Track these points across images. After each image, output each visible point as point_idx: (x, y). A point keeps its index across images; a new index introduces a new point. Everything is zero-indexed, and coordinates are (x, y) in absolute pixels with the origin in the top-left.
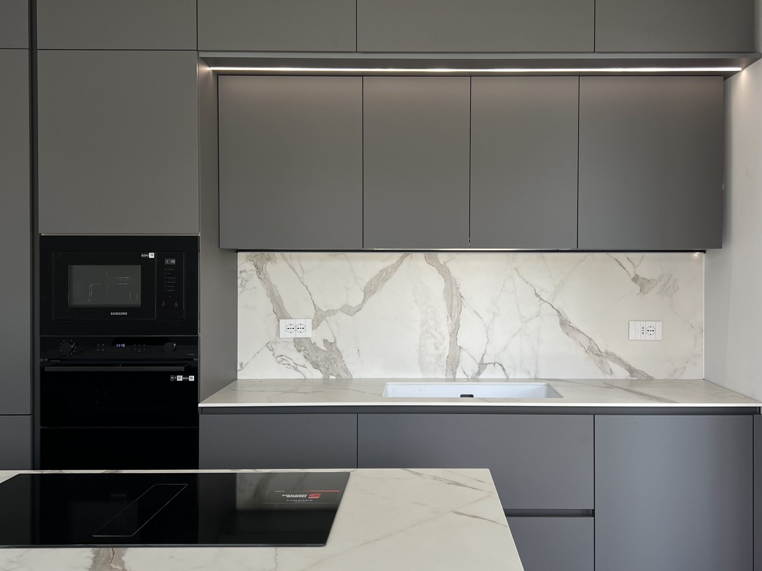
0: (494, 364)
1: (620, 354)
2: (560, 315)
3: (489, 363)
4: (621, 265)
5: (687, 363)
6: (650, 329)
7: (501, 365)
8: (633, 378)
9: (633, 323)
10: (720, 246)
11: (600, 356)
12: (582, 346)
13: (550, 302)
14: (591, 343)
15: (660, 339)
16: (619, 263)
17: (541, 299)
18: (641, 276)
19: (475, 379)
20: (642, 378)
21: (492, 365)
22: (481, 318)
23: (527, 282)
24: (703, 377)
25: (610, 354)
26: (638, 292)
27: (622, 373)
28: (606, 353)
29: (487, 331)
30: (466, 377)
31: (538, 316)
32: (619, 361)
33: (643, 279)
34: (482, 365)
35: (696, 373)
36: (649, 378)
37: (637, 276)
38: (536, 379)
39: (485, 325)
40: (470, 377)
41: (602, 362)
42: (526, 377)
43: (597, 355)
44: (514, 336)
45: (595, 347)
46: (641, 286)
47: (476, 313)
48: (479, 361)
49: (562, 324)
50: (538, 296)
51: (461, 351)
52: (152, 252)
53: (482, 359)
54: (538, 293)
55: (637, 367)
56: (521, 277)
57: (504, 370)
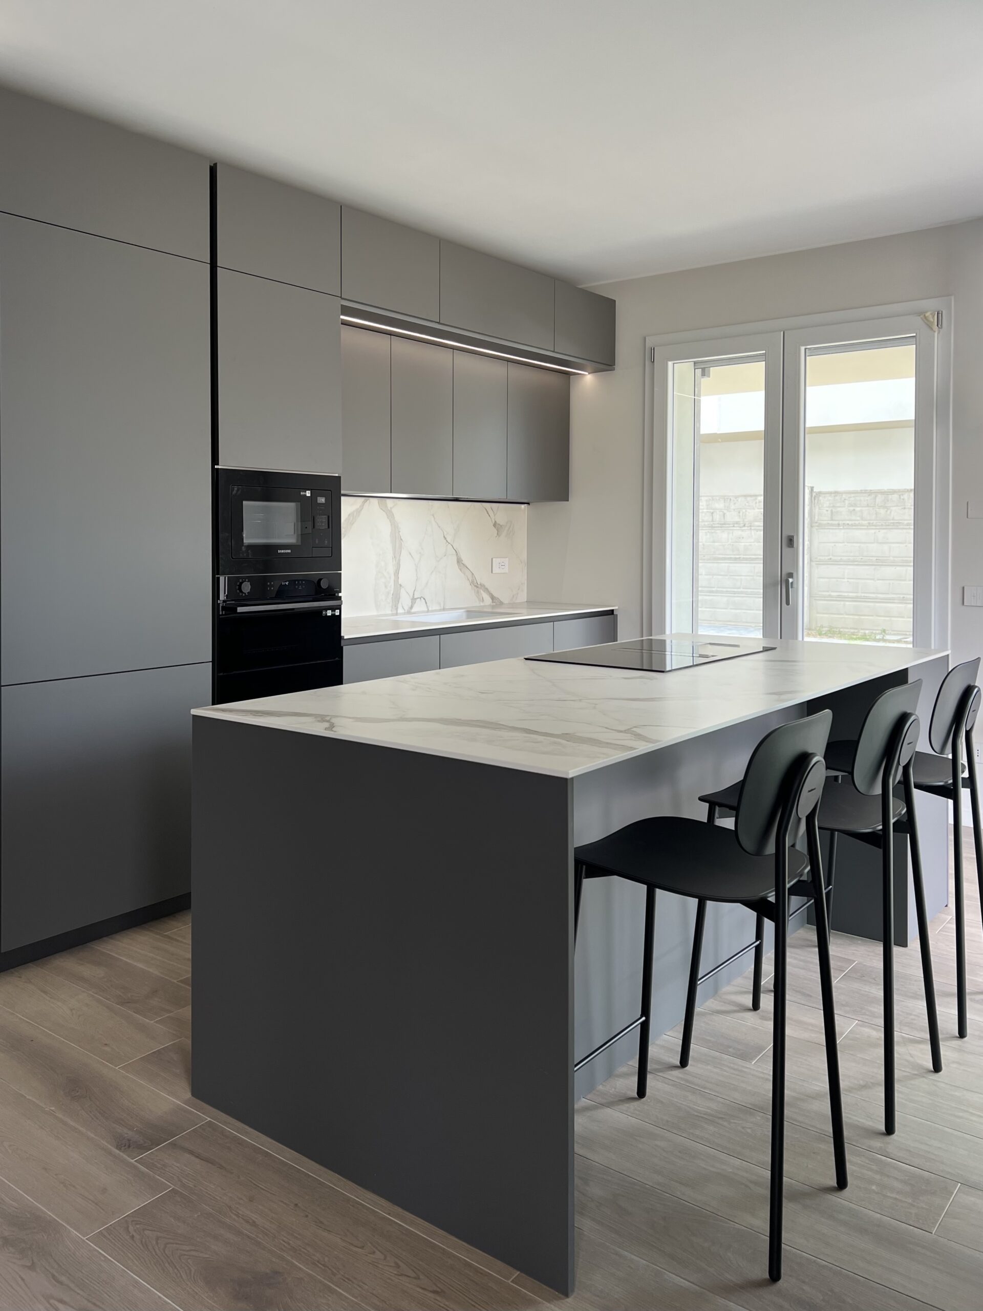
0: (421, 598)
1: (487, 585)
2: (457, 555)
3: (418, 598)
4: (488, 513)
5: (519, 589)
6: (503, 564)
7: (424, 599)
8: (494, 604)
9: (494, 559)
10: (566, 499)
11: (477, 587)
12: (468, 579)
13: (452, 543)
14: (472, 577)
15: (507, 571)
16: (487, 511)
17: (447, 541)
18: (498, 522)
19: (409, 613)
20: (498, 603)
21: (419, 599)
22: (413, 558)
23: (439, 527)
24: (526, 600)
25: (482, 586)
26: (496, 535)
27: (488, 601)
28: (481, 584)
29: (416, 570)
30: (404, 611)
31: (445, 555)
32: (487, 590)
33: (499, 524)
34: (414, 600)
35: (523, 597)
36: (501, 603)
37: (495, 522)
38: (444, 609)
39: (415, 564)
40: (406, 611)
41: (478, 592)
42: (438, 608)
43: (476, 586)
44: (432, 573)
45: (475, 580)
46: (498, 530)
47: (410, 554)
48: (412, 597)
49: (458, 562)
50: (445, 538)
51: (400, 589)
52: (308, 490)
53: (414, 594)
54: (445, 536)
55: (495, 595)
56: (436, 522)
57: (426, 603)
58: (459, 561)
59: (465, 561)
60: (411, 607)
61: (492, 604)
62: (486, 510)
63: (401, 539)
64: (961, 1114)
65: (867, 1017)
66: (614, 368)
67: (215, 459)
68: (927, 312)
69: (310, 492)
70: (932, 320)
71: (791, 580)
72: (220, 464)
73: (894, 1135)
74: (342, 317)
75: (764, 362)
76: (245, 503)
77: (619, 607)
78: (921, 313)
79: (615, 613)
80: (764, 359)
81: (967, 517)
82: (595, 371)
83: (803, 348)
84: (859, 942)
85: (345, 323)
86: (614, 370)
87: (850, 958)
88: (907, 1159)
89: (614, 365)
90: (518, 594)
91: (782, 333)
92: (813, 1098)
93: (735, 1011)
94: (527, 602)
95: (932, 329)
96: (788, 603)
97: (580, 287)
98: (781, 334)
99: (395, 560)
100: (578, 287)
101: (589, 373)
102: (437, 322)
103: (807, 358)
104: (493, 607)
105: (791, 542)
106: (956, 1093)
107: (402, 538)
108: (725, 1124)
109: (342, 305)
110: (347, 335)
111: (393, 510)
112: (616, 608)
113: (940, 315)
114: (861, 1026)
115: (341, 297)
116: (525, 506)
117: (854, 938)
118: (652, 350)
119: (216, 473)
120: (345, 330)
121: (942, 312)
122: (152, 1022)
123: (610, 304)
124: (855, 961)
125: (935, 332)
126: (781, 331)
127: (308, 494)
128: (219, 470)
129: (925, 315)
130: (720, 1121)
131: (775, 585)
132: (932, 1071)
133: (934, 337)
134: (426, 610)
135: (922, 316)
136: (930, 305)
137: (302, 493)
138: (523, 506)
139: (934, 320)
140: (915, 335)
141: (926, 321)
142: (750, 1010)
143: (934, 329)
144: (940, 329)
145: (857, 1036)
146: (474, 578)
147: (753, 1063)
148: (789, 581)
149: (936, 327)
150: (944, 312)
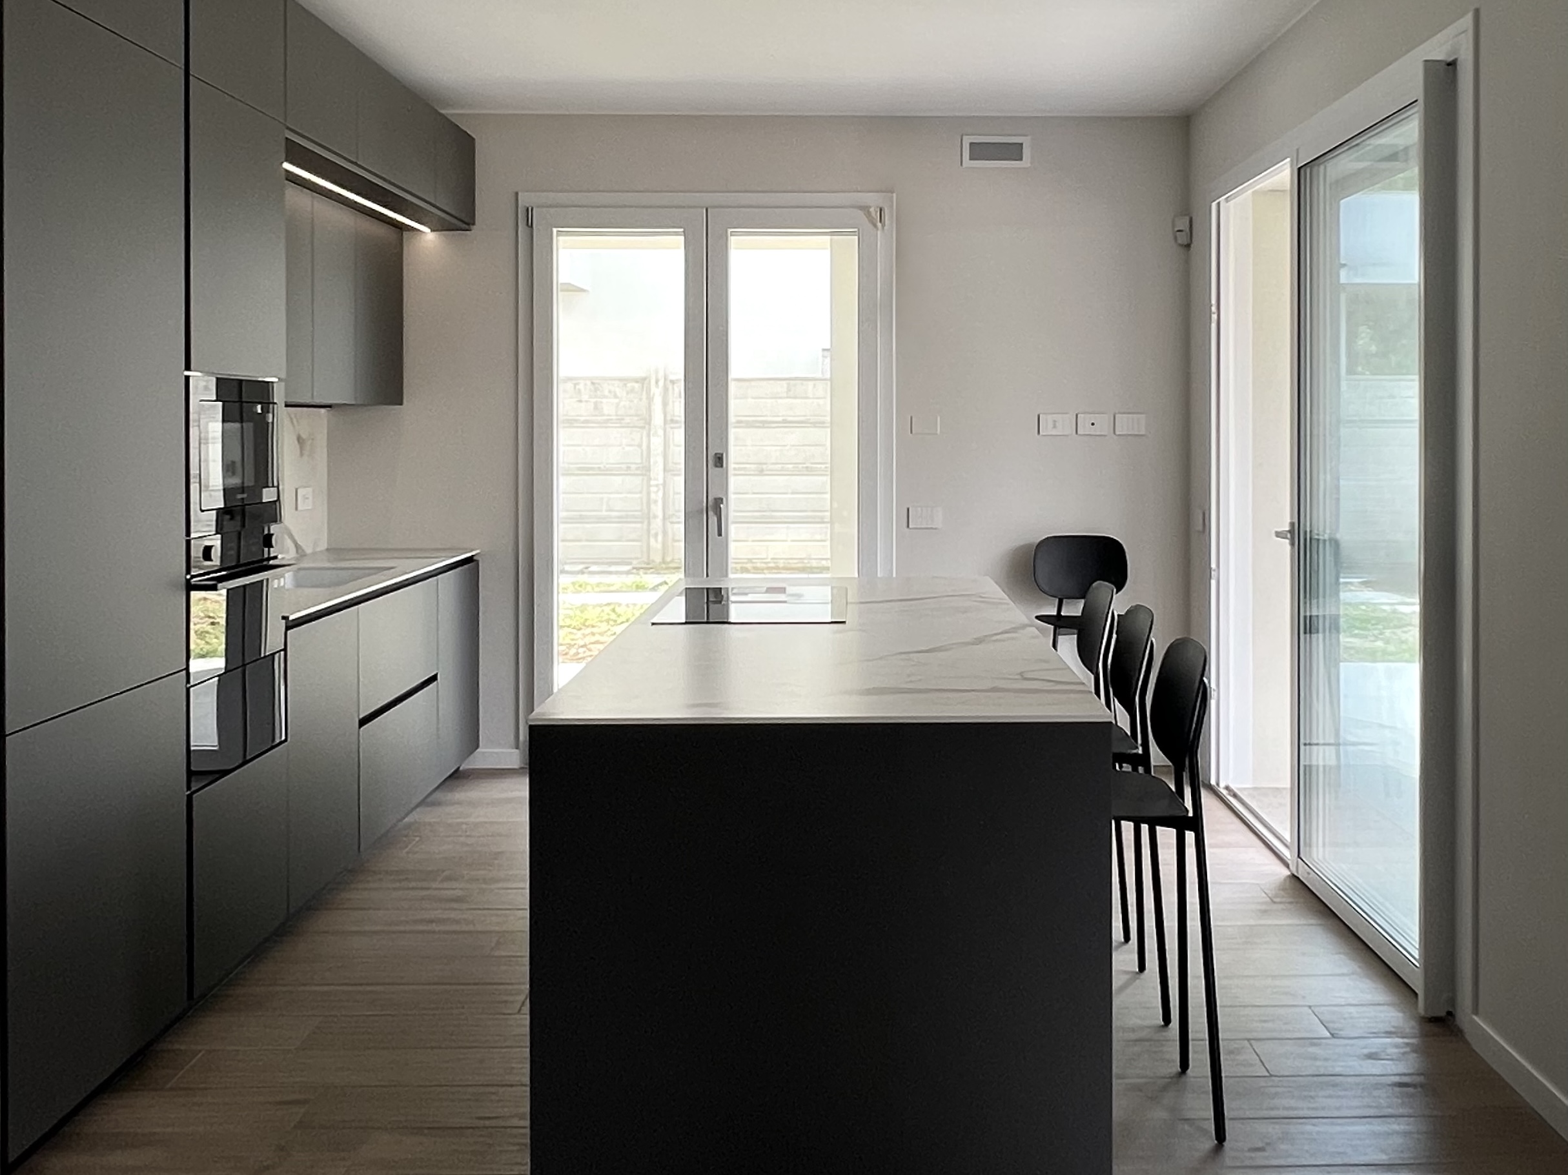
1: (292, 530)
5: (320, 532)
6: (307, 497)
8: (298, 556)
9: (299, 490)
10: (401, 404)
15: (311, 507)
18: (301, 435)
24: (326, 547)
26: (300, 454)
27: (293, 551)
32: (291, 536)
33: (302, 438)
35: (323, 544)
36: (304, 553)
46: (301, 447)
52: (259, 403)
55: (298, 541)
66: (472, 228)
67: (188, 364)
68: (869, 208)
69: (260, 406)
70: (875, 217)
71: (721, 507)
72: (191, 368)
74: (287, 166)
77: (480, 551)
79: (476, 560)
80: (683, 234)
81: (911, 432)
82: (440, 229)
83: (730, 231)
86: (470, 230)
89: (474, 224)
90: (319, 539)
91: (705, 209)
94: (328, 550)
96: (719, 534)
98: (703, 211)
101: (432, 231)
102: (354, 163)
103: (734, 237)
105: (719, 460)
112: (477, 552)
113: (882, 211)
115: (285, 125)
118: (529, 211)
119: (187, 380)
121: (884, 208)
123: (470, 142)
127: (259, 409)
128: (190, 378)
129: (869, 211)
131: (699, 511)
133: (877, 234)
135: (866, 211)
136: (873, 200)
137: (254, 409)
138: (323, 410)
140: (856, 230)
141: (870, 217)
143: (877, 227)
144: (883, 227)
149: (879, 224)
150: (886, 209)
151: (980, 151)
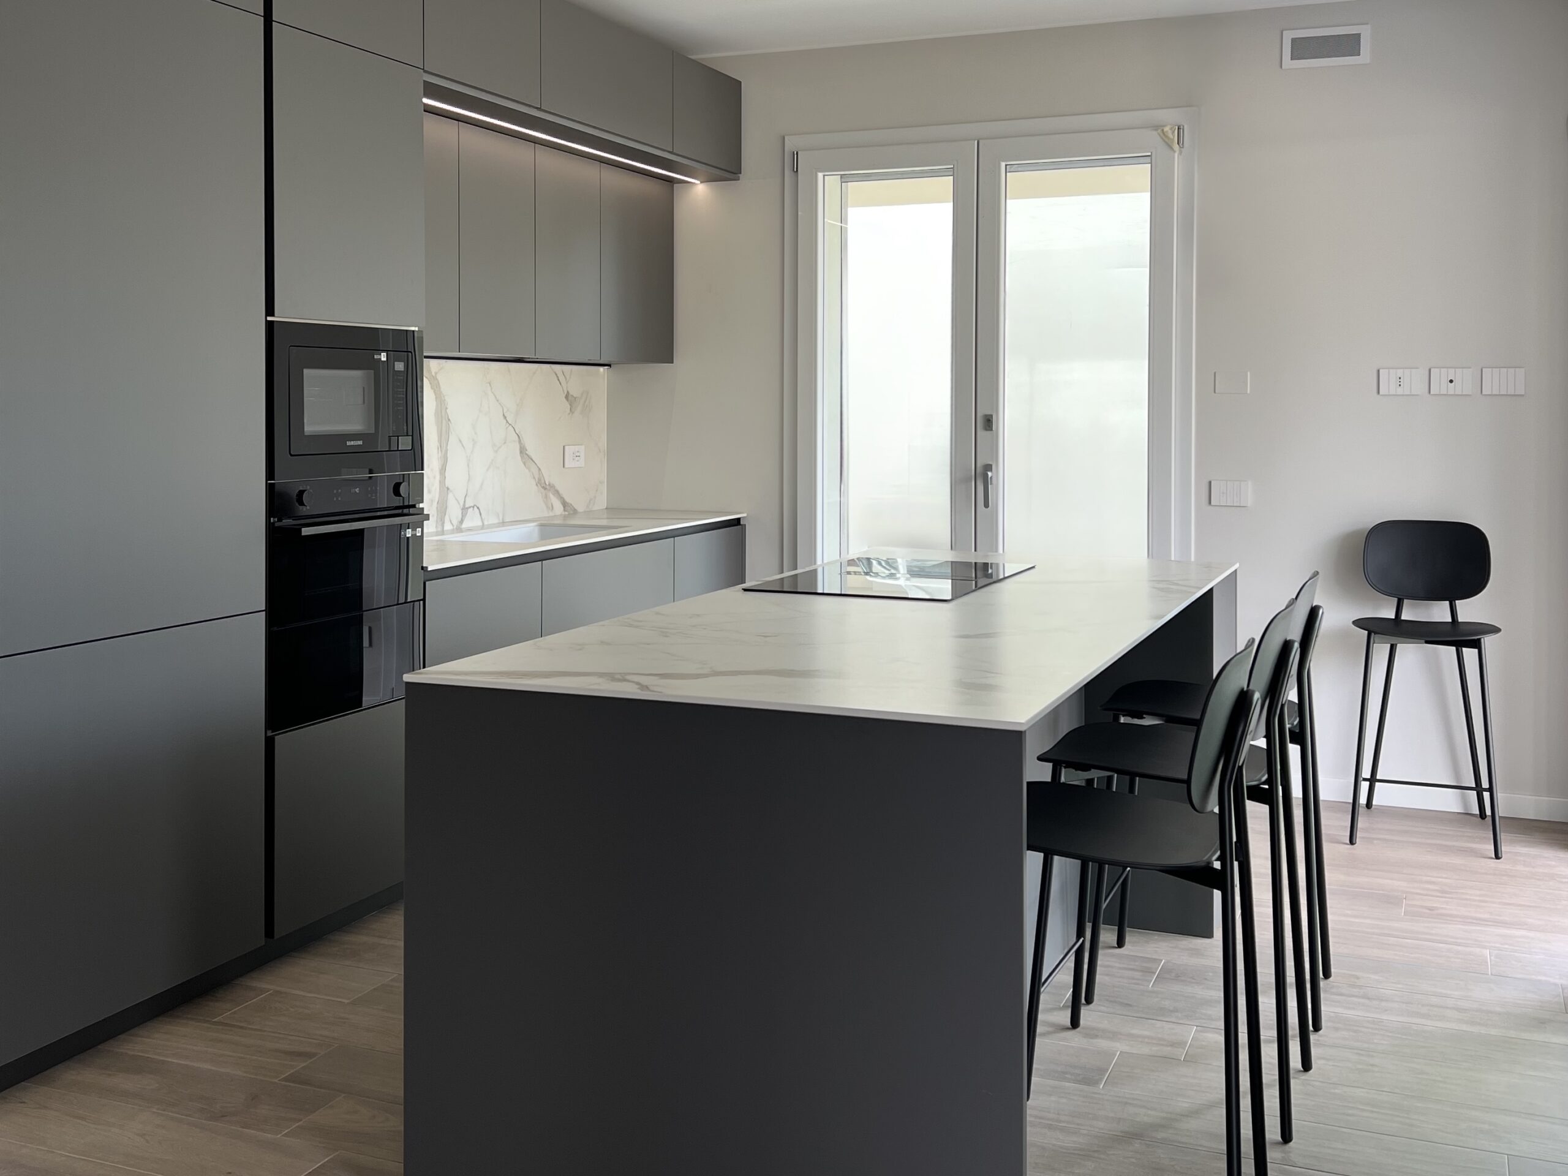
1: (558, 487)
2: (520, 441)
3: (470, 507)
4: (558, 380)
5: (597, 491)
6: (578, 454)
7: (478, 508)
8: (566, 513)
9: (566, 448)
10: (670, 360)
11: (545, 489)
12: (534, 478)
13: (513, 425)
14: (539, 474)
15: (583, 466)
16: (557, 377)
17: (507, 422)
18: (571, 393)
19: (459, 530)
20: (572, 512)
21: (472, 508)
22: (464, 448)
23: (498, 401)
24: (605, 507)
25: (552, 486)
26: (569, 411)
27: (559, 509)
28: (549, 484)
29: (468, 465)
30: (452, 527)
31: (505, 443)
32: (557, 493)
33: (572, 396)
34: (465, 509)
35: (602, 503)
36: (575, 512)
37: (568, 392)
38: (503, 523)
39: (467, 457)
40: (455, 527)
41: (546, 497)
42: (496, 521)
43: (543, 487)
44: (487, 470)
45: (542, 478)
46: (570, 405)
47: (460, 441)
48: (462, 503)
49: (521, 452)
50: (505, 417)
51: (448, 493)
52: (383, 351)
53: (465, 502)
54: (505, 414)
55: (568, 500)
56: (493, 393)
57: (481, 514)
58: (523, 451)
59: (531, 451)
60: (462, 522)
61: (563, 513)
62: (556, 374)
63: (449, 420)
64: (1350, 1112)
65: (1204, 1021)
66: (739, 177)
67: (270, 310)
68: (1164, 126)
69: (385, 354)
70: (1171, 136)
71: (990, 474)
72: (276, 314)
73: (1291, 1143)
74: (426, 101)
75: (952, 177)
76: (306, 371)
77: (748, 515)
78: (1158, 127)
79: (741, 523)
80: (951, 173)
81: (1215, 392)
82: (709, 179)
83: (1003, 164)
84: (1156, 937)
85: (429, 110)
86: (738, 179)
87: (1154, 957)
88: (1316, 1166)
89: (741, 173)
90: (595, 497)
91: (976, 142)
92: (1187, 1116)
93: (1054, 1032)
94: (606, 508)
95: (1171, 148)
96: (986, 505)
97: (693, 57)
98: (974, 144)
99: (441, 450)
100: (690, 57)
101: (701, 182)
102: (537, 108)
103: (1008, 174)
104: (565, 517)
105: (989, 422)
106: (1336, 1091)
107: (450, 417)
108: (1102, 1156)
109: (424, 81)
110: (432, 127)
111: (439, 377)
112: (744, 515)
113: (1182, 130)
114: (1201, 1031)
115: (423, 69)
116: (604, 370)
117: (1148, 933)
118: (795, 156)
119: (270, 326)
120: (429, 121)
121: (1183, 126)
122: (279, 1136)
123: (735, 87)
124: (1162, 960)
125: (1175, 152)
126: (975, 140)
127: (383, 357)
128: (275, 324)
129: (1163, 130)
130: (1096, 1155)
131: (967, 480)
132: (1301, 1071)
133: (1174, 158)
134: (480, 524)
135: (1159, 131)
136: (1169, 117)
137: (376, 357)
138: (601, 369)
139: (1174, 136)
140: (1150, 154)
141: (1164, 137)
142: (1068, 1029)
143: (1175, 149)
144: (1182, 149)
145: (1204, 1043)
146: (541, 475)
147: (1101, 1087)
148: (987, 474)
149: (1176, 147)
150: (1186, 127)
151: (1303, 49)
